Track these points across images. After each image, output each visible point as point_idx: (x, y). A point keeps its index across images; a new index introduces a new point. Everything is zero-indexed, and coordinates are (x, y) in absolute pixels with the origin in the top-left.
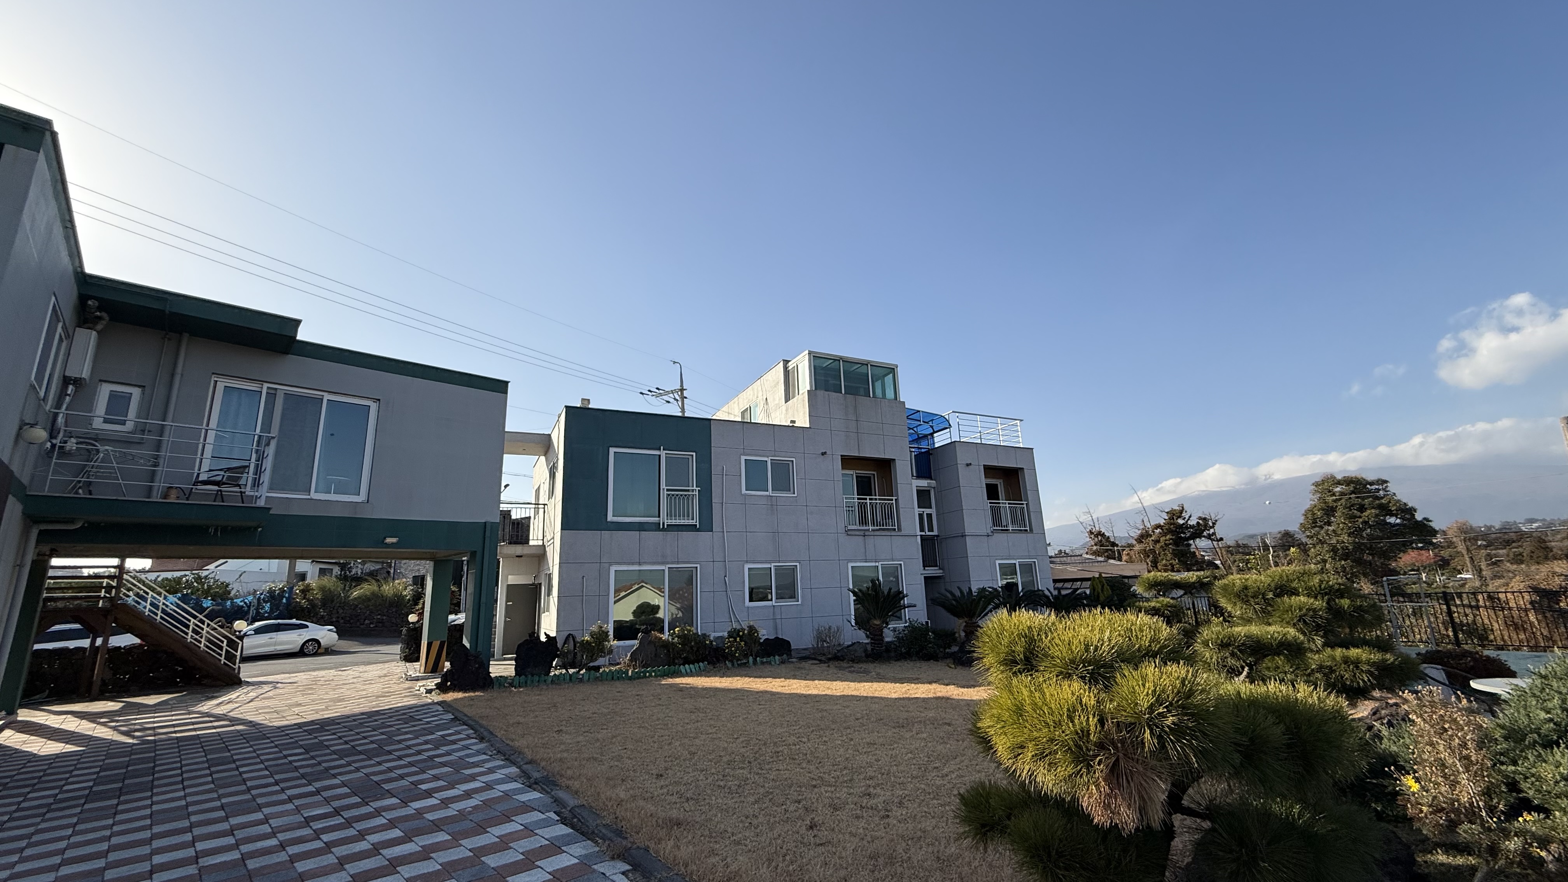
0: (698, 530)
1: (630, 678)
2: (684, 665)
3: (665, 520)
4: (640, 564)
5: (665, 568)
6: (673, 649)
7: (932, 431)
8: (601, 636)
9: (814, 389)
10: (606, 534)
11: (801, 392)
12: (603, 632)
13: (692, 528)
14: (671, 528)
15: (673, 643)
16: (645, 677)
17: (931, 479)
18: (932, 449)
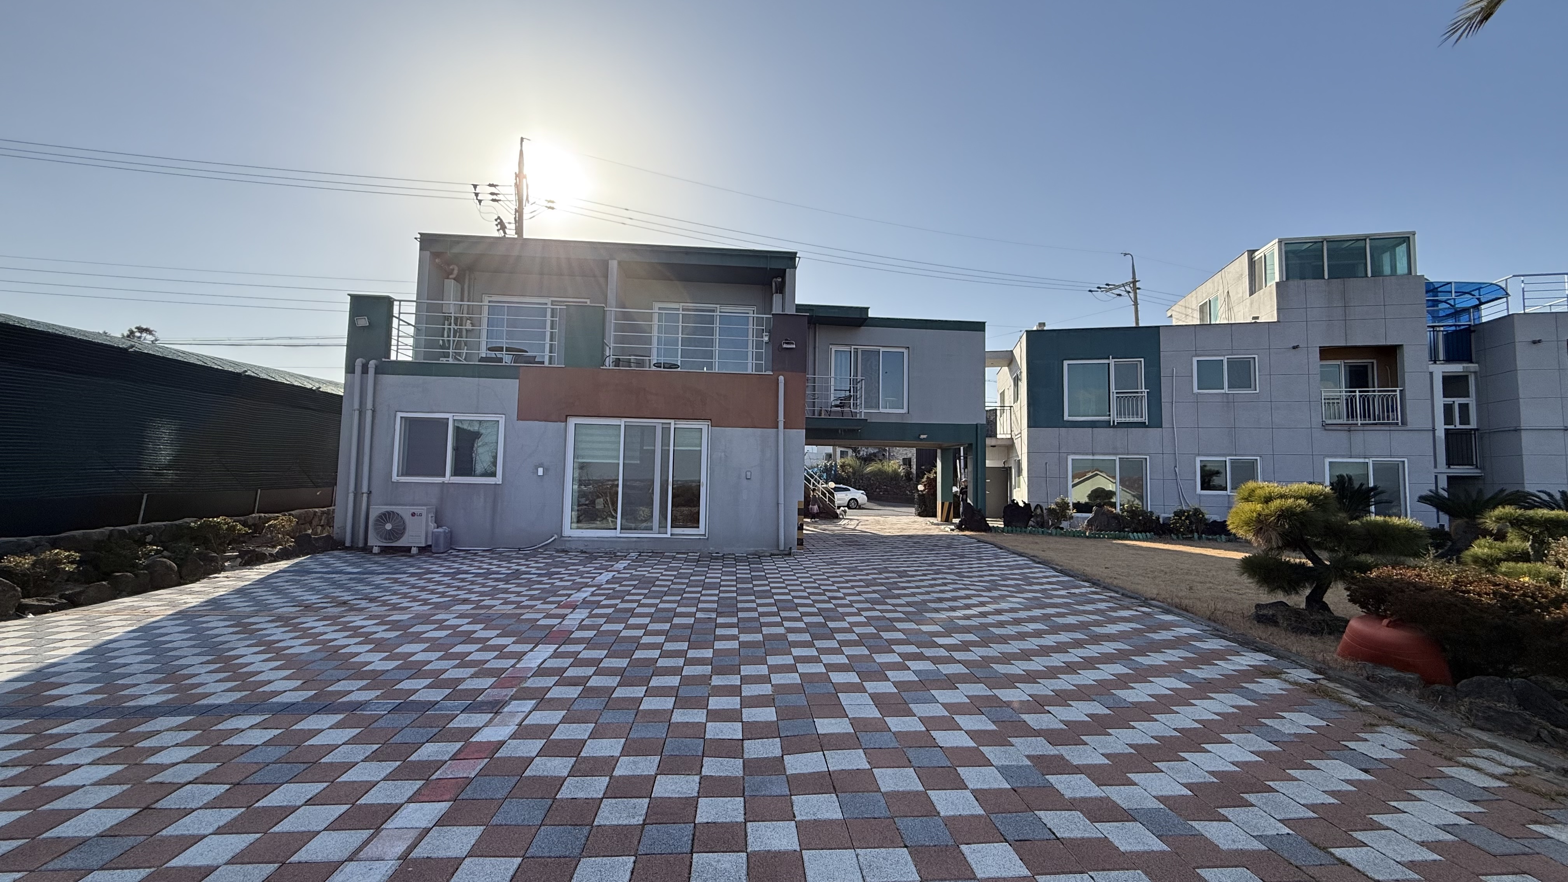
0: (1147, 427)
1: (1087, 537)
2: (1133, 533)
3: (1115, 418)
4: (1093, 454)
5: (1117, 458)
6: (1123, 520)
7: (1478, 303)
8: (1064, 506)
9: (1284, 279)
10: (1063, 430)
11: (1268, 285)
12: (1065, 503)
13: (1142, 425)
14: (1121, 425)
15: (1122, 516)
16: (1100, 538)
17: (1471, 362)
18: (1476, 325)
